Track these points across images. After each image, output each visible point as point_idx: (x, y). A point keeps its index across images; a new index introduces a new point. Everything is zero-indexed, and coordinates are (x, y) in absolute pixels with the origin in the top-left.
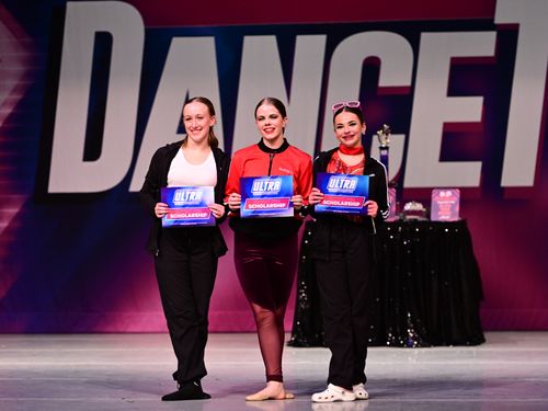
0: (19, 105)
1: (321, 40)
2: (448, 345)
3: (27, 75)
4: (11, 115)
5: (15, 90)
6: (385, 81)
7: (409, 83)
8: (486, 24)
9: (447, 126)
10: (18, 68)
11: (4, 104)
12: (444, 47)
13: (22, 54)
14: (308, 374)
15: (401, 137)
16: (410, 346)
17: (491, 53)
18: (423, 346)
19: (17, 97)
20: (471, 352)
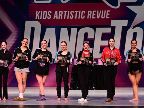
0: (16, 41)
1: (76, 29)
2: (101, 90)
3: (17, 35)
4: (14, 43)
5: (15, 38)
6: (89, 37)
7: (93, 38)
8: (109, 26)
9: (101, 46)
10: (16, 34)
11: (13, 41)
12: (101, 31)
13: (17, 31)
14: (73, 95)
15: (92, 48)
16: (93, 90)
17: (110, 32)
18: (96, 90)
19: (16, 40)
20: (105, 91)
